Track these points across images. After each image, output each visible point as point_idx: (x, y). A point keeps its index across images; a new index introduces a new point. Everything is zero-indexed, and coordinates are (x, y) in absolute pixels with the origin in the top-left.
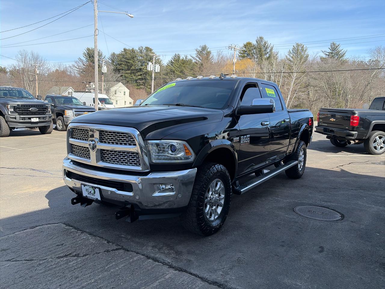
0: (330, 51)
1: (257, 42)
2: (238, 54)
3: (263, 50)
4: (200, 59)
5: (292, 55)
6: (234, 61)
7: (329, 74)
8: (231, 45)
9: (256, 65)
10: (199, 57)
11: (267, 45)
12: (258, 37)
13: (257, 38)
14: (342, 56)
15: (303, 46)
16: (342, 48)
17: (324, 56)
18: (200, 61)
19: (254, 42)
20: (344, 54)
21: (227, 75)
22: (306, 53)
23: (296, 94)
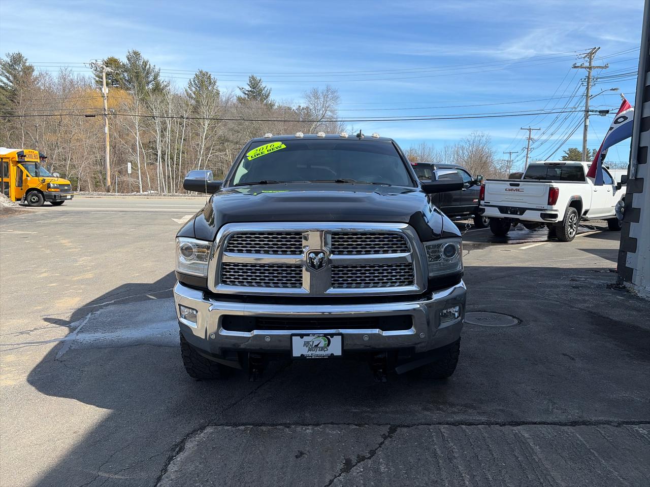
0: (250, 89)
1: (129, 59)
2: (95, 79)
3: (143, 75)
4: (8, 79)
5: (194, 89)
6: (103, 91)
7: (255, 124)
8: (96, 61)
9: (138, 102)
10: (6, 76)
11: (148, 67)
12: (131, 51)
13: (129, 52)
14: (267, 97)
15: (209, 76)
16: (265, 85)
17: (243, 95)
18: (11, 84)
19: (124, 60)
20: (269, 94)
21: (92, 116)
22: (215, 87)
23: (211, 153)
